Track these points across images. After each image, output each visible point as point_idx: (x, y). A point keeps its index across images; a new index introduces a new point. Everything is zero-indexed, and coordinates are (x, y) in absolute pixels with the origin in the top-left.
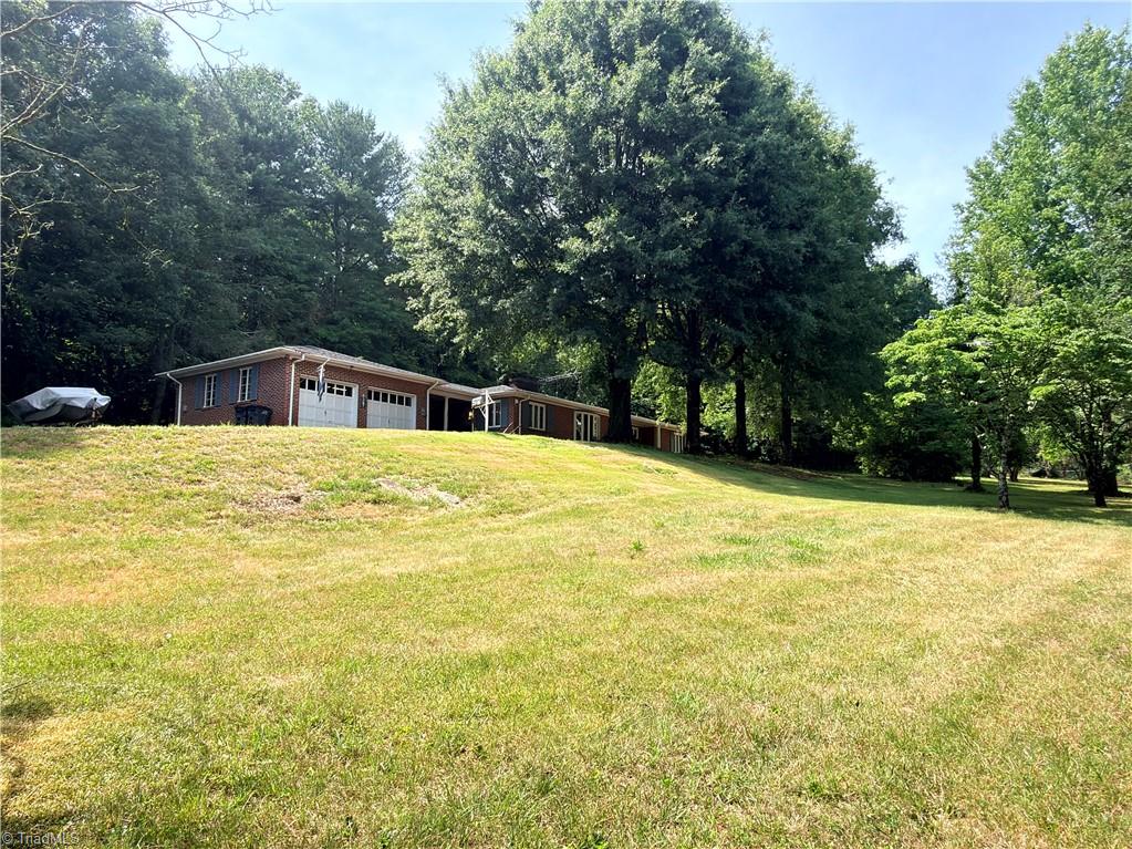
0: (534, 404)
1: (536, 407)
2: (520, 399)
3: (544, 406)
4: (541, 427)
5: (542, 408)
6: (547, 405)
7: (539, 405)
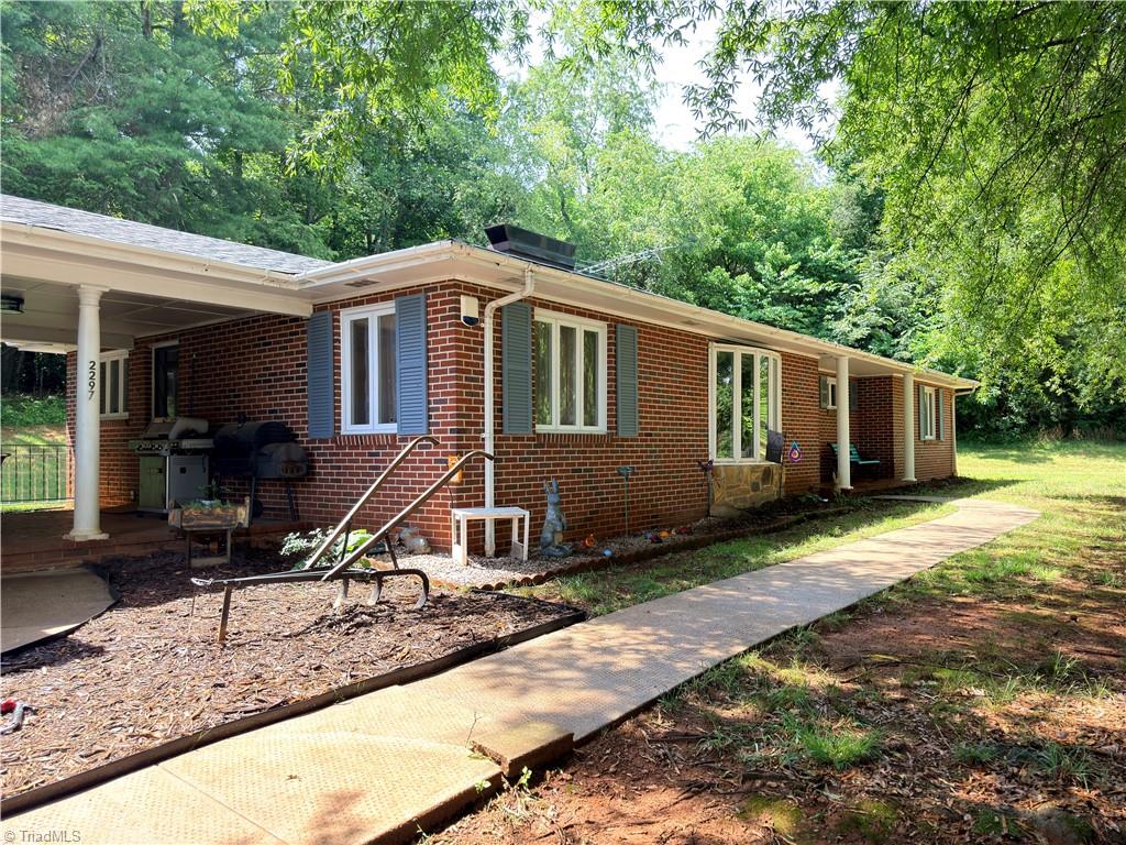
0: (556, 320)
1: (567, 333)
2: (484, 295)
3: (600, 328)
4: (591, 420)
5: (591, 337)
6: (615, 324)
7: (581, 325)
